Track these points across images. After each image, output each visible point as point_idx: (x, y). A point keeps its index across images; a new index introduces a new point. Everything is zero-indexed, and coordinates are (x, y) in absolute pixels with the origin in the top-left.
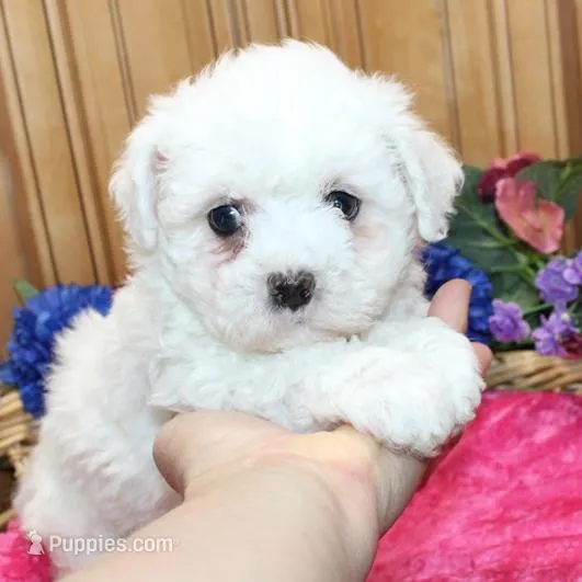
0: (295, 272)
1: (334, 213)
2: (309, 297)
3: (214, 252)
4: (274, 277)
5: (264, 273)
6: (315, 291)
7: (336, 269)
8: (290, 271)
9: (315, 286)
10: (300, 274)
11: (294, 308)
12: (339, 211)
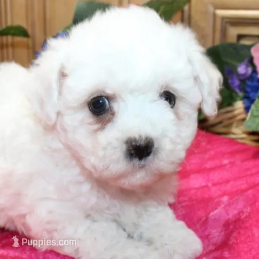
0: (143, 137)
1: (164, 104)
2: (150, 153)
3: (90, 124)
4: (131, 140)
6: (154, 149)
8: (140, 136)
9: (154, 146)
10: (146, 138)
12: (167, 103)
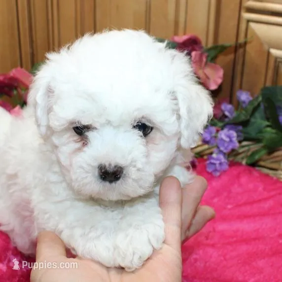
2: (119, 178)
3: (75, 141)
4: (102, 167)
5: (96, 164)
6: (123, 175)
7: (135, 166)
8: (110, 165)
9: (122, 172)
10: (115, 167)
11: (111, 182)
12: (141, 133)
